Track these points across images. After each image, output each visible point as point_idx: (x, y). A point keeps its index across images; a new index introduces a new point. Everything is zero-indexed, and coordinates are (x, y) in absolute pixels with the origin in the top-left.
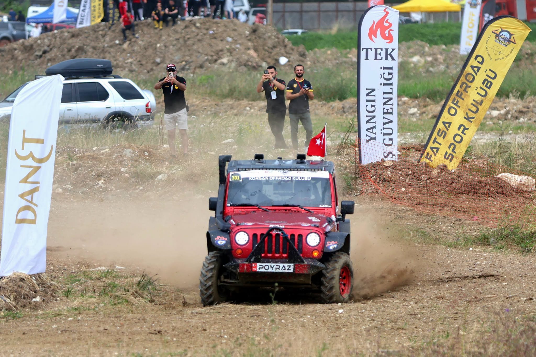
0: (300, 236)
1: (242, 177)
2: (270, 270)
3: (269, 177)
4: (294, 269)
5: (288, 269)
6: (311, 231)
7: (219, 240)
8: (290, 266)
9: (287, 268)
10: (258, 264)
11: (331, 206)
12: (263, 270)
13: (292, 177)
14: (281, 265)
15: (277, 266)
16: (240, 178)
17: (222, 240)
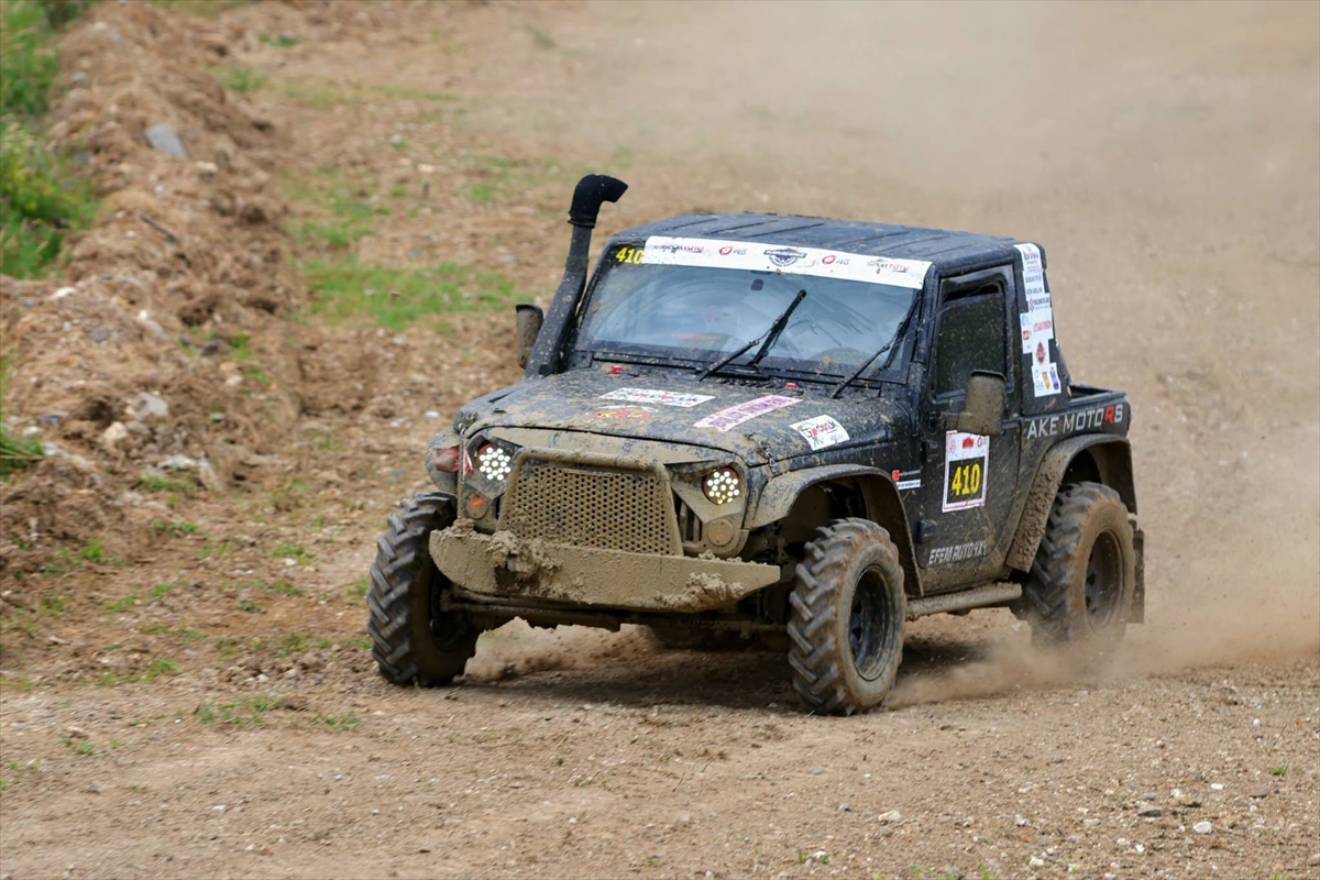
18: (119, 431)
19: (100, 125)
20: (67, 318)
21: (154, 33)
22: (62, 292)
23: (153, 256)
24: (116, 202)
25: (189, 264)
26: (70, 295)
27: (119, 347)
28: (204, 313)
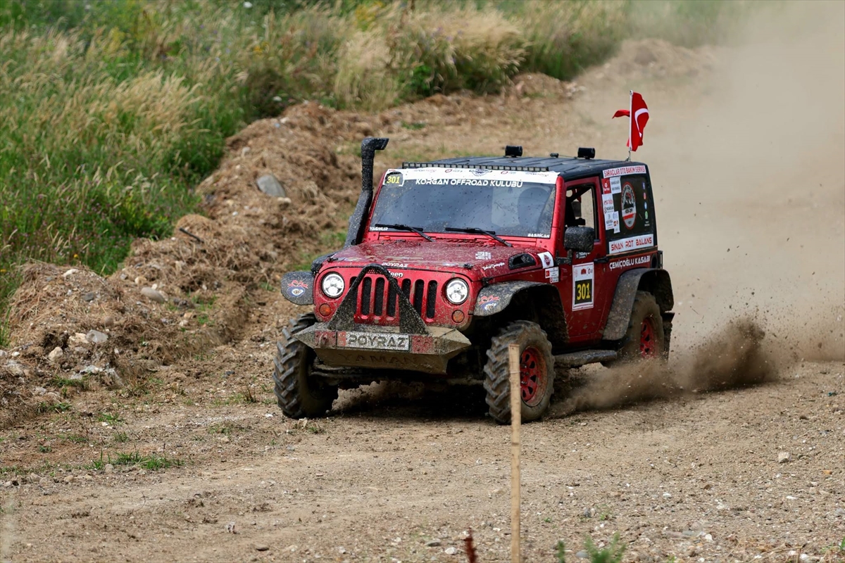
0: (433, 283)
1: (405, 178)
2: (369, 346)
3: (450, 180)
4: (409, 347)
5: (400, 345)
6: (456, 276)
7: (294, 288)
8: (403, 339)
9: (398, 342)
10: (348, 335)
11: (548, 236)
12: (356, 345)
13: (489, 181)
14: (388, 337)
15: (380, 338)
16: (401, 180)
17: (300, 288)
18: (58, 352)
19: (229, 177)
20: (70, 287)
21: (322, 122)
22: (69, 272)
23: (184, 252)
24: (186, 221)
25: (209, 257)
26: (74, 273)
27: (99, 304)
28: (196, 284)
